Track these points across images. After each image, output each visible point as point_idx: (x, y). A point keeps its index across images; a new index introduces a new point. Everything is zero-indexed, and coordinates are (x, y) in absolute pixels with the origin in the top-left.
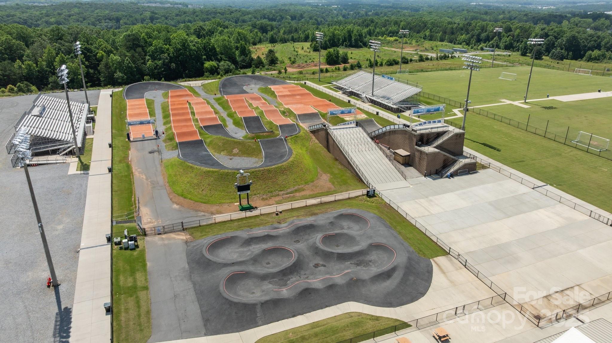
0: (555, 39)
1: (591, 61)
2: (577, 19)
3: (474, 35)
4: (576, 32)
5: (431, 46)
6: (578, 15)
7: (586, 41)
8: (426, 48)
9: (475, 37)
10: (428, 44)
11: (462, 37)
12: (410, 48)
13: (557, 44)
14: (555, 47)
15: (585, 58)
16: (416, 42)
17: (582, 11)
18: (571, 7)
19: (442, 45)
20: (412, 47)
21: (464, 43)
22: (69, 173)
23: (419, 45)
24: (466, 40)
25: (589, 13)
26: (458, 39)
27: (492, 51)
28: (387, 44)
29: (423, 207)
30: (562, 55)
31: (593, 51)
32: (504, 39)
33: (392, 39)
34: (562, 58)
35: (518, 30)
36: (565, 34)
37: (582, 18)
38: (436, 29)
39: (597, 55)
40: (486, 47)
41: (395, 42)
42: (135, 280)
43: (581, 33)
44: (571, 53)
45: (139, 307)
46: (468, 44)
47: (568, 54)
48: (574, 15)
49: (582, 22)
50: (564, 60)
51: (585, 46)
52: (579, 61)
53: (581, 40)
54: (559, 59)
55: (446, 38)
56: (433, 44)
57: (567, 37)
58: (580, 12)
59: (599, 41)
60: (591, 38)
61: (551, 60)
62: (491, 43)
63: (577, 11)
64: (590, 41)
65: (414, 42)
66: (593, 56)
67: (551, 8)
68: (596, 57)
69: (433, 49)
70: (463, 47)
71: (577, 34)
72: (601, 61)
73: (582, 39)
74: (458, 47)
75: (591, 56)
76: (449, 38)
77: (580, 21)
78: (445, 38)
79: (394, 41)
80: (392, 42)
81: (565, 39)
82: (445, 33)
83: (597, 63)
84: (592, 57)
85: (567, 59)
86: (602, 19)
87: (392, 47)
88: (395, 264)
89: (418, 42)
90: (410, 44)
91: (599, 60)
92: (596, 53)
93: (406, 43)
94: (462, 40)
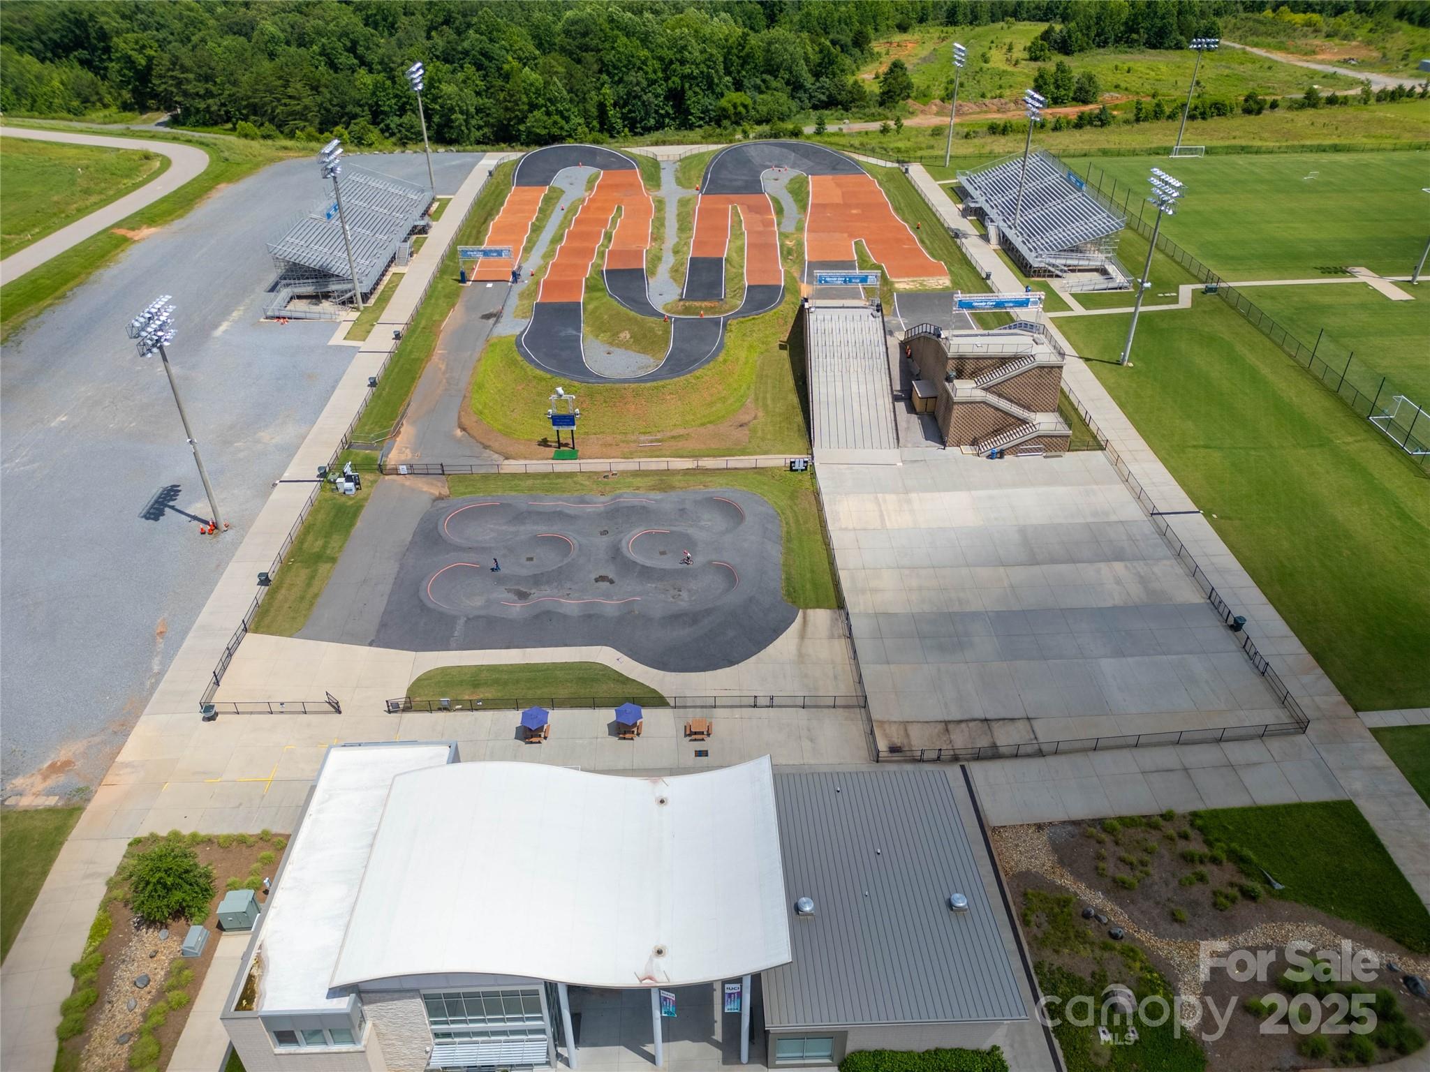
8: (1385, 55)
16: (1371, 30)
20: (1343, 49)
22: (331, 343)
23: (1370, 43)
29: (881, 511)
33: (1299, 19)
41: (1304, 30)
42: (325, 547)
45: (309, 585)
65: (1363, 30)
79: (1302, 26)
80: (1295, 30)
87: (1280, 49)
89: (1376, 31)
90: (1347, 37)
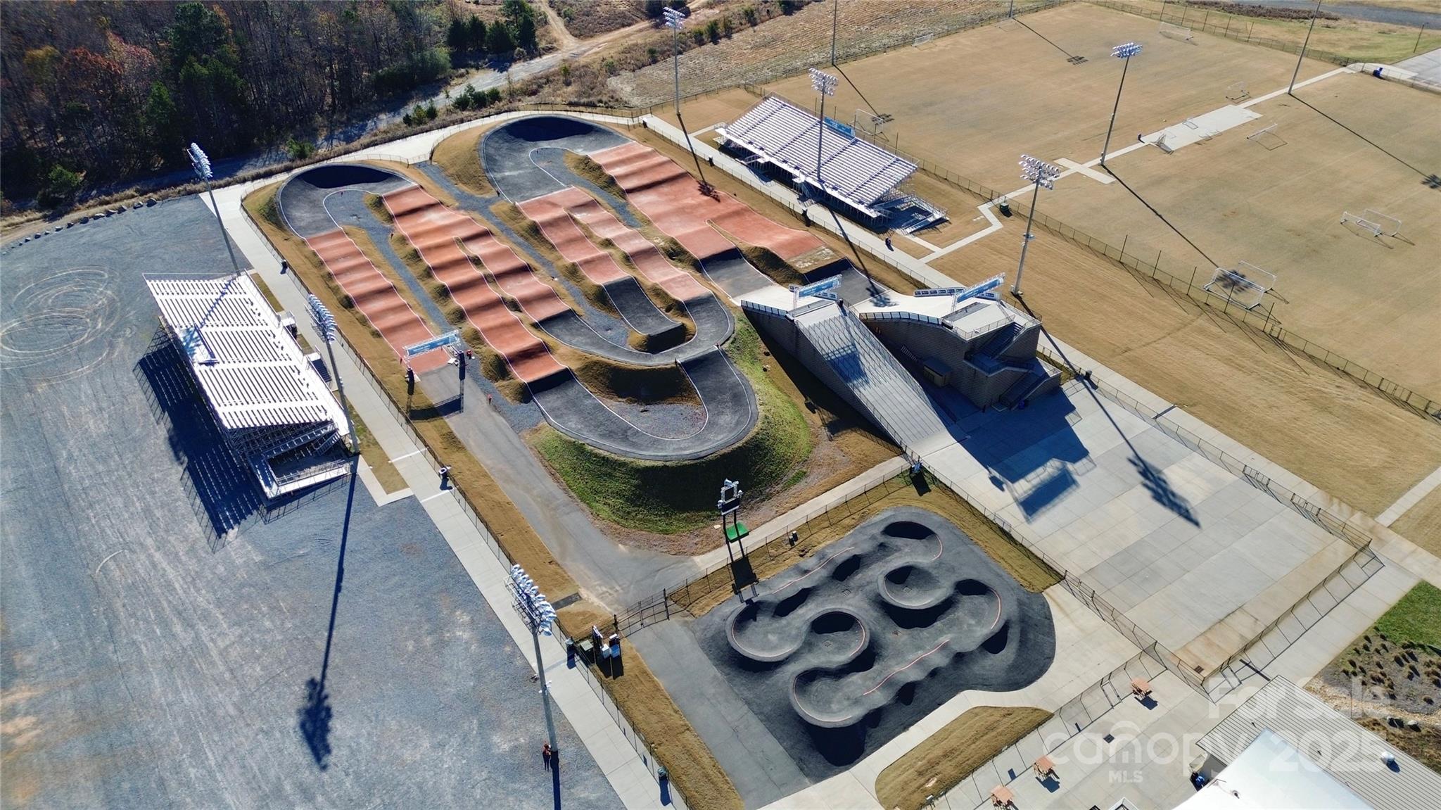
22: (379, 503)
88: (1005, 617)
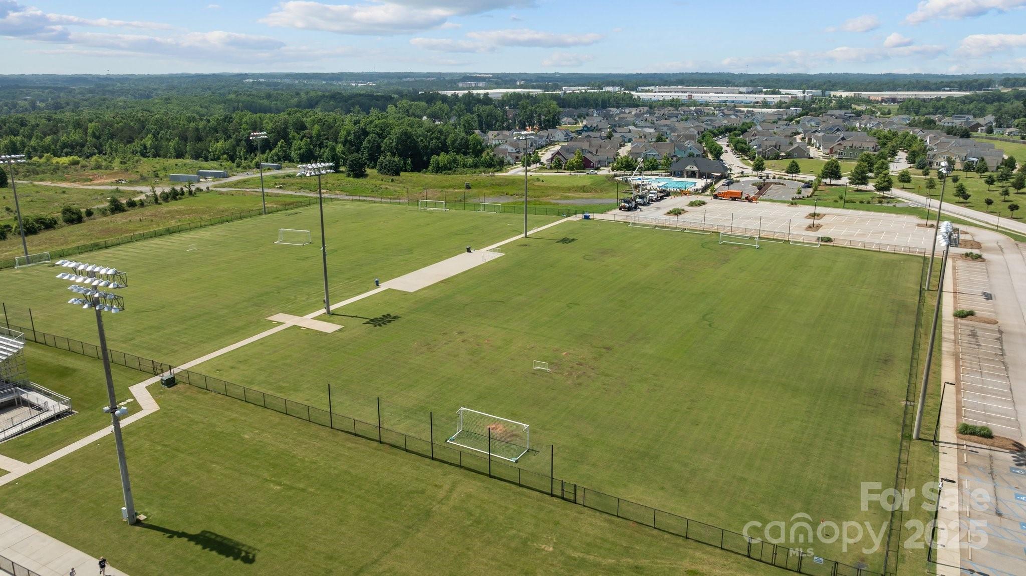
0: (380, 138)
1: (441, 172)
2: (405, 102)
3: (240, 140)
4: (408, 125)
5: (154, 169)
6: (406, 95)
7: (426, 139)
8: (142, 176)
9: (243, 143)
10: (147, 165)
11: (218, 144)
12: (107, 179)
13: (385, 148)
14: (383, 152)
15: (430, 168)
16: (121, 163)
17: (411, 89)
18: (396, 84)
19: (176, 165)
20: (110, 175)
21: (225, 156)
23: (127, 170)
24: (227, 150)
25: (420, 93)
26: (210, 150)
27: (279, 168)
28: (52, 174)
30: (395, 166)
31: (439, 155)
32: (296, 144)
33: (64, 160)
34: (396, 171)
35: (316, 126)
36: (392, 129)
37: (413, 101)
38: (166, 134)
39: (446, 162)
40: (267, 161)
41: (73, 167)
43: (416, 126)
44: (409, 161)
46: (232, 159)
47: (405, 163)
48: (402, 96)
49: (413, 107)
50: (402, 173)
51: (426, 147)
52: (425, 173)
53: (418, 138)
54: (393, 173)
55: (188, 149)
56: (157, 165)
57: (396, 134)
58: (409, 91)
59: (442, 137)
60: (432, 134)
61: (381, 176)
62: (273, 152)
63: (405, 89)
64: (431, 139)
65: (116, 164)
66: (441, 164)
67: (369, 86)
68: (445, 165)
69: (157, 176)
70: (221, 165)
71: (409, 129)
72: (455, 171)
73: (419, 136)
74: (210, 166)
75: (438, 164)
76: (193, 149)
77: (411, 106)
78: (185, 149)
79: (69, 165)
80: (66, 167)
81: (394, 138)
82: (184, 139)
83: (449, 174)
84: (440, 166)
85: (405, 171)
86: (438, 103)
87: (63, 180)
89: (125, 163)
90: (107, 168)
91: (450, 169)
92: (443, 158)
93: (98, 167)
94: (220, 151)
